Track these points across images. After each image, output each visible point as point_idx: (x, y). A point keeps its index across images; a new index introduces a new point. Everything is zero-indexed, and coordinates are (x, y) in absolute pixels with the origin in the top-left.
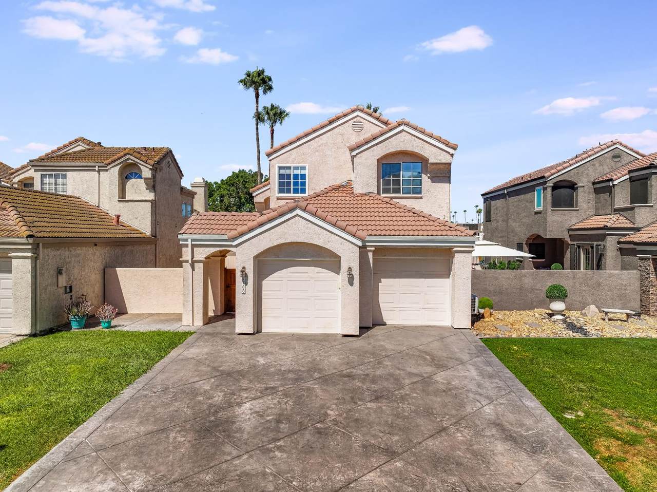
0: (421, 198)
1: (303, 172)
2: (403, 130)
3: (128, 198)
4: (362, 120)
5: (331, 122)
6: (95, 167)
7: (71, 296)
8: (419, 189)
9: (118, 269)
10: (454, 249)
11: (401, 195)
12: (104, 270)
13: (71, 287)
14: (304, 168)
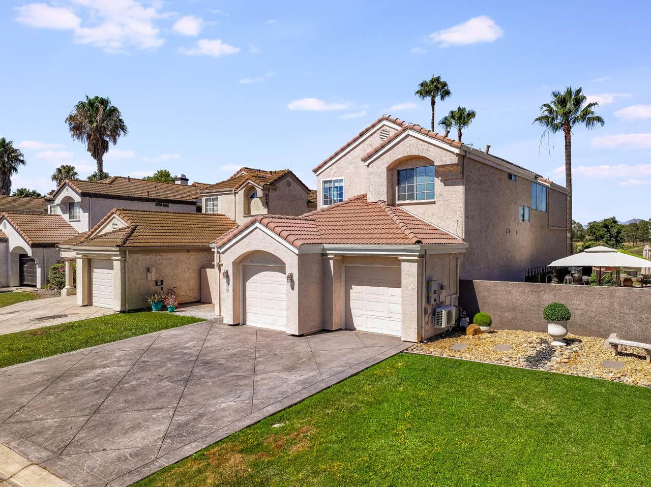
0: (434, 203)
1: (342, 184)
2: (408, 135)
3: (252, 214)
4: (388, 128)
5: (361, 135)
6: (232, 191)
7: (162, 287)
8: (432, 194)
9: (207, 269)
10: (399, 258)
11: (415, 201)
12: (200, 269)
13: (162, 281)
14: (341, 181)
